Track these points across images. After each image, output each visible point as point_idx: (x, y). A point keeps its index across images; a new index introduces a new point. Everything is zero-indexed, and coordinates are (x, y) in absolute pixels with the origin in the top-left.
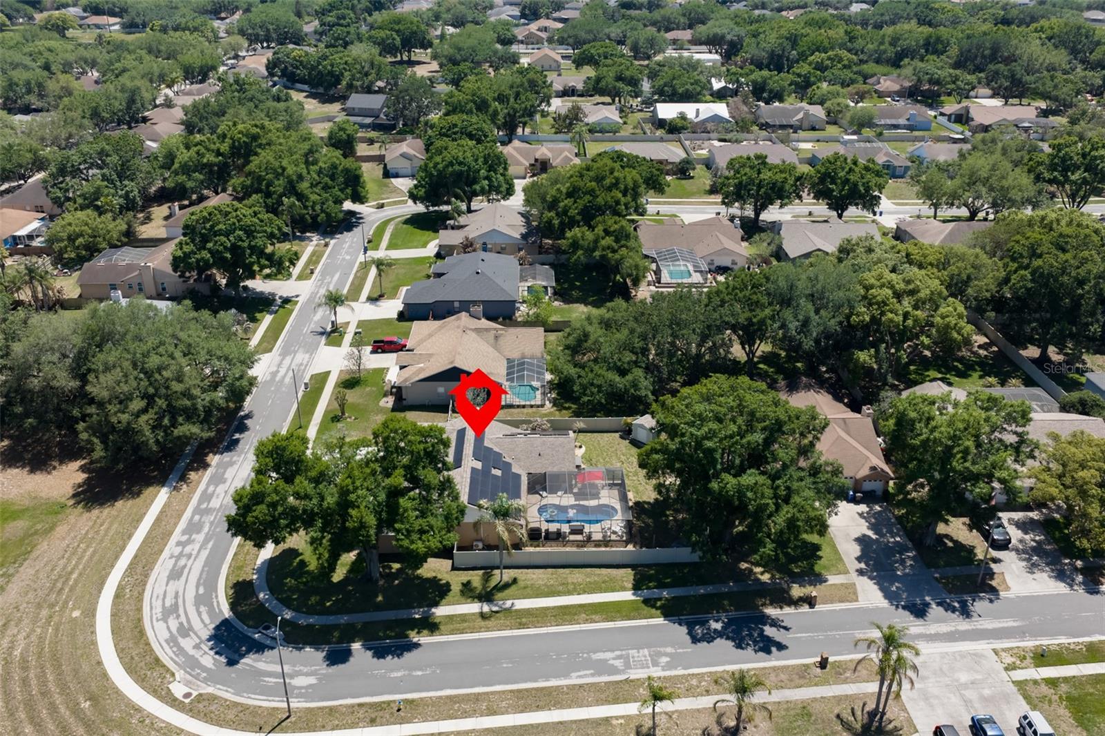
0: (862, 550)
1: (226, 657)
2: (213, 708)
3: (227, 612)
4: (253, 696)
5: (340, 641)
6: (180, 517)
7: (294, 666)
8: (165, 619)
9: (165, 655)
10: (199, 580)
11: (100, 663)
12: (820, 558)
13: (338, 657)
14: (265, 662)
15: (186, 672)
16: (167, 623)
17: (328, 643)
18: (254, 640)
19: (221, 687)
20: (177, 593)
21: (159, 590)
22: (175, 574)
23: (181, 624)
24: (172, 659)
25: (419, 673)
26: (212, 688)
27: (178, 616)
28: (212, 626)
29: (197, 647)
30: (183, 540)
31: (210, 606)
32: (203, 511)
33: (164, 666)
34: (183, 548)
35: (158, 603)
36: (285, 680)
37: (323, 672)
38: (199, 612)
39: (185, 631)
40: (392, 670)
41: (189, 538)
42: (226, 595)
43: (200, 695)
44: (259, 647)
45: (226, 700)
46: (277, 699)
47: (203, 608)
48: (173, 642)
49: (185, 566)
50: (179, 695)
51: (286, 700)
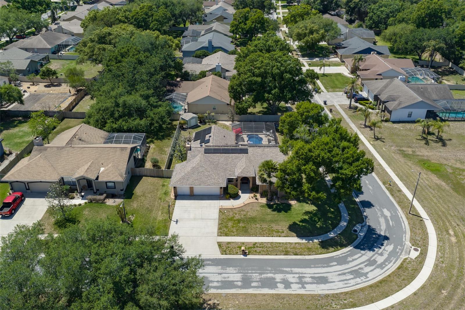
1: (384, 241)
2: (419, 239)
3: (349, 248)
4: (404, 227)
5: (357, 204)
6: (255, 295)
7: (379, 217)
8: (366, 274)
9: (392, 267)
10: (327, 267)
11: (415, 294)
13: (368, 204)
14: (380, 226)
15: (400, 254)
16: (367, 273)
17: (359, 209)
18: (365, 236)
19: (404, 238)
20: (339, 275)
21: (341, 285)
22: (323, 280)
23: (366, 266)
24: (394, 263)
25: (367, 182)
26: (406, 243)
27: (360, 269)
28: (363, 252)
29: (381, 254)
30: (284, 285)
31: (346, 257)
32: (246, 283)
33: (402, 264)
34: (292, 283)
35: (352, 282)
36: (389, 218)
37: (378, 207)
38: (353, 260)
39: (371, 262)
40: (369, 189)
41: (280, 282)
42: (335, 251)
43: (413, 245)
44: (371, 231)
45: (411, 235)
46: (401, 219)
47: (350, 259)
48: (381, 266)
49: (312, 277)
50: (417, 253)
51: (400, 217)
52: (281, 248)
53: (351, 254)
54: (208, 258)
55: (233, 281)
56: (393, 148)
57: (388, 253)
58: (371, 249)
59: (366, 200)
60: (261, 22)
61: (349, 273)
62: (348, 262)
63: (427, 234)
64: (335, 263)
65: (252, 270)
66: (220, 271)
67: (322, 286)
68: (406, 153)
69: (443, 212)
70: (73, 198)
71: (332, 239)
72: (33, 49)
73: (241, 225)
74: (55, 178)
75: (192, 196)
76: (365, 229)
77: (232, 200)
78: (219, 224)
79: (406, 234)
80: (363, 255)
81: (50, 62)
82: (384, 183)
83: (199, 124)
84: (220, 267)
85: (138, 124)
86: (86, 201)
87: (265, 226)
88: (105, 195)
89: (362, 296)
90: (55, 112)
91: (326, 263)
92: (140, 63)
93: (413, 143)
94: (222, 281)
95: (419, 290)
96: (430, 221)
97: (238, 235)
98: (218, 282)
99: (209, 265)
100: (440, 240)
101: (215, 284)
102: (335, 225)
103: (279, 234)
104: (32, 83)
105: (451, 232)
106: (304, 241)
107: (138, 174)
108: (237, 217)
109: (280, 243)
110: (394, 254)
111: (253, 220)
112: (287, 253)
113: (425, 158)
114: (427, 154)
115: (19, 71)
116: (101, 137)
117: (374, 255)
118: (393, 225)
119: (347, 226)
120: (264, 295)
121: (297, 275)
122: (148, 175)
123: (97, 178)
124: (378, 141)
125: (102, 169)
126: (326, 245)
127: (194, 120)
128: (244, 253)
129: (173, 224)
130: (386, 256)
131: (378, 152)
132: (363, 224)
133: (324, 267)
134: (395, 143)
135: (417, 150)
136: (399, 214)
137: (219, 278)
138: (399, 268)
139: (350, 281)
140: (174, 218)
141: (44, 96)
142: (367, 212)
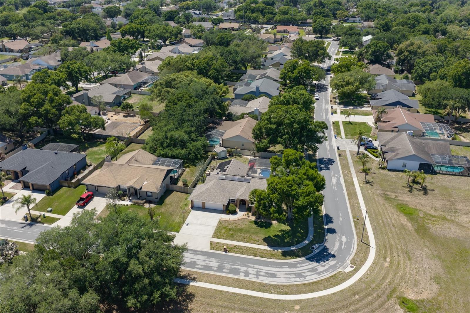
1: (330, 257)
2: (359, 260)
3: (303, 259)
4: (352, 250)
5: (324, 230)
7: (336, 241)
8: (305, 277)
9: (327, 275)
10: (280, 268)
13: (332, 231)
14: (334, 247)
15: (338, 268)
16: (307, 276)
17: (324, 233)
18: (318, 253)
19: (347, 258)
20: (286, 274)
21: (284, 280)
22: (273, 275)
23: (308, 272)
24: (331, 273)
26: (347, 261)
27: (303, 272)
28: (311, 263)
29: (324, 266)
30: (244, 274)
31: (297, 264)
32: (220, 269)
33: (335, 274)
34: (251, 274)
35: (293, 280)
36: (344, 243)
37: (339, 235)
38: (301, 267)
39: (313, 270)
40: (339, 220)
41: (243, 272)
42: (290, 259)
43: (351, 264)
44: (325, 249)
45: (354, 257)
46: (353, 245)
47: (299, 265)
48: (319, 273)
49: (266, 273)
50: (352, 269)
51: (353, 243)
52: (252, 252)
53: (302, 263)
54: (201, 250)
55: (212, 267)
56: (378, 191)
57: (329, 266)
58: (318, 261)
59: (333, 228)
60: (306, 72)
61: (293, 274)
62: (296, 268)
63: (367, 257)
64: (287, 267)
65: (227, 262)
66: (205, 259)
67: (271, 279)
68: (389, 196)
69: (391, 245)
70: (124, 200)
71: (293, 251)
72: (121, 85)
73: (231, 232)
74: (114, 185)
75: (203, 208)
76: (321, 248)
77: (230, 215)
78: (215, 230)
79: (350, 255)
80: (310, 264)
81: (131, 96)
82: (354, 218)
83: (228, 157)
84: (206, 257)
85: (179, 153)
86: (132, 203)
87: (247, 235)
88: (144, 201)
89: (295, 289)
90: (125, 138)
91: (281, 265)
92: (190, 106)
93: (399, 189)
94: (204, 266)
95: (337, 292)
96: (375, 249)
97: (226, 239)
98: (202, 265)
99: (200, 254)
100: (375, 263)
101: (200, 267)
102: (298, 242)
103: (255, 242)
104: (115, 113)
105: (388, 259)
106: (272, 250)
107: (171, 189)
108: (230, 227)
109: (253, 248)
110: (334, 267)
111: (241, 230)
112: (255, 255)
113: (405, 203)
114: (408, 199)
115: (107, 103)
116: (151, 160)
117: (318, 266)
118: (344, 248)
119: (308, 244)
120: (229, 278)
121: (257, 270)
122: (178, 190)
123: (141, 188)
124: (368, 184)
125: (145, 183)
126: (285, 254)
127: (224, 152)
128: (226, 251)
129: (185, 225)
130: (326, 267)
131: (362, 193)
132: (321, 244)
133: (277, 268)
134: (381, 187)
135: (400, 195)
136: (353, 241)
137: (203, 263)
138: (331, 277)
139: (291, 279)
140: (186, 222)
141: (121, 124)
142: (329, 236)
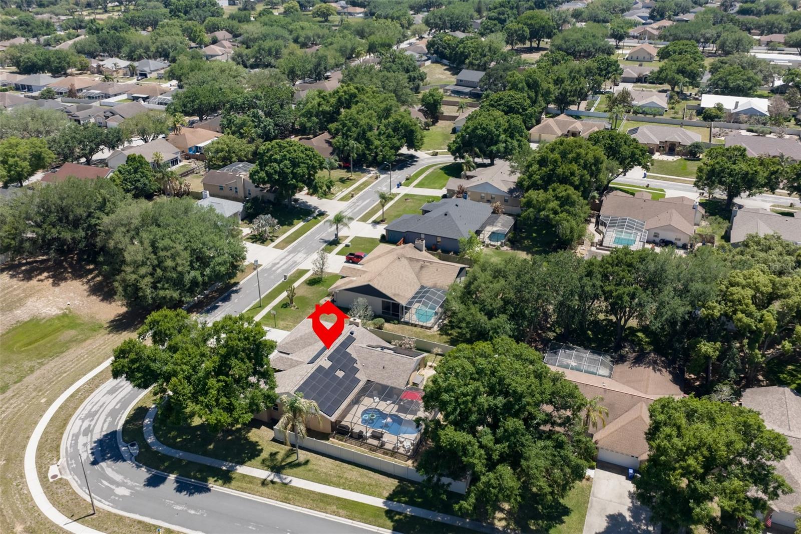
0: (608, 528)
1: (95, 458)
2: (59, 491)
3: (119, 427)
5: (164, 471)
7: (125, 478)
8: (84, 419)
9: (65, 443)
10: (120, 400)
11: (28, 438)
12: (563, 522)
13: (154, 482)
14: (113, 470)
15: (67, 460)
16: (83, 422)
17: (157, 468)
19: (77, 479)
20: (104, 403)
21: (96, 400)
23: (90, 426)
24: (67, 448)
25: (193, 512)
26: (71, 477)
27: (92, 420)
28: (105, 433)
29: (85, 445)
31: (114, 420)
33: (58, 452)
35: (89, 408)
36: (113, 487)
37: (138, 489)
38: (105, 421)
39: (88, 431)
40: (178, 504)
42: (128, 414)
43: (61, 479)
44: (118, 457)
45: (71, 488)
46: (99, 498)
47: (109, 419)
48: (76, 436)
50: (50, 475)
51: (103, 500)
53: (112, 423)
58: (100, 442)
59: (162, 486)
62: (107, 416)
63: (54, 505)
64: (117, 407)
71: (142, 420)
76: (126, 456)
79: (79, 486)
82: (169, 530)
91: (124, 402)
95: (27, 443)
96: (61, 525)
100: (33, 509)
102: (156, 429)
117: (92, 439)
118: (101, 483)
119: (145, 440)
130: (80, 447)
132: (133, 457)
136: (107, 503)
138: (58, 446)
142: (144, 473)
